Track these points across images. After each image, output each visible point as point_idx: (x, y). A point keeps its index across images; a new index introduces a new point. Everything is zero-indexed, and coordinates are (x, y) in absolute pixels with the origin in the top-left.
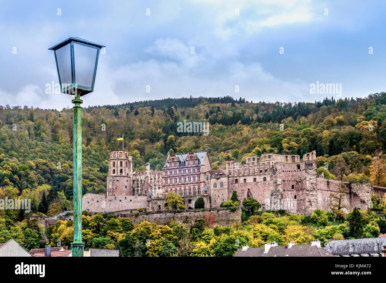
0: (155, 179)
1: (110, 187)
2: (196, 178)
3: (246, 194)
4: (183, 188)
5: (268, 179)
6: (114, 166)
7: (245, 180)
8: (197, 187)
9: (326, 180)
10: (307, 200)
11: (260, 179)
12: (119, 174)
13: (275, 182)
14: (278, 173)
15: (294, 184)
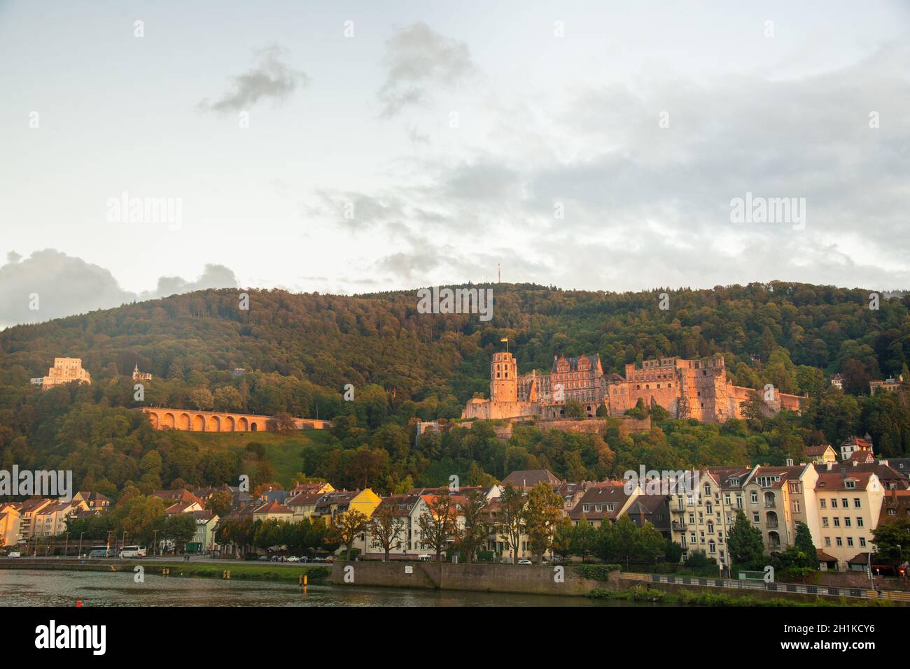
0: (542, 383)
1: (495, 392)
2: (590, 384)
3: (649, 400)
4: (575, 394)
5: (673, 385)
6: (498, 369)
7: (647, 386)
8: (590, 393)
9: (734, 387)
10: (716, 408)
11: (664, 385)
12: (504, 377)
13: (681, 389)
14: (684, 380)
15: (701, 391)
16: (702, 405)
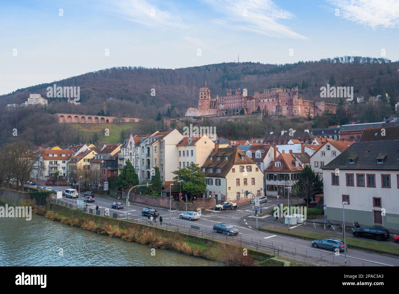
0: (221, 100)
1: (200, 104)
2: (240, 100)
3: (264, 107)
4: (234, 105)
5: (275, 100)
6: (202, 95)
7: (264, 100)
8: (240, 104)
9: (302, 100)
10: (293, 110)
11: (270, 100)
12: (204, 98)
13: (278, 102)
14: (279, 97)
15: (287, 102)
16: (288, 109)
